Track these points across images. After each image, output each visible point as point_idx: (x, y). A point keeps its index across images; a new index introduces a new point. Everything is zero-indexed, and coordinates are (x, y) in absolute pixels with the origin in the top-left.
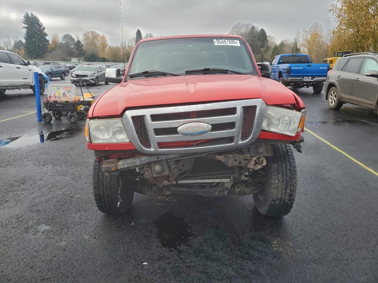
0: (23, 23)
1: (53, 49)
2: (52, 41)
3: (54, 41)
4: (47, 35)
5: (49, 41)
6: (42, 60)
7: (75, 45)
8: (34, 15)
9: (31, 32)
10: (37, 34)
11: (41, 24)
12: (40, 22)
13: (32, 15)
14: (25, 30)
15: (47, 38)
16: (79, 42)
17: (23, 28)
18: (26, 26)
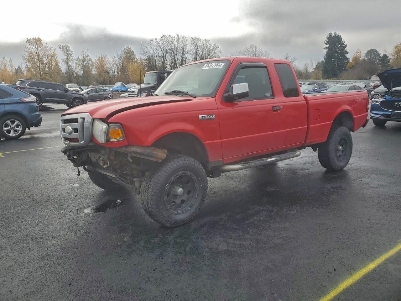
0: (325, 44)
1: (352, 67)
2: (353, 58)
3: (356, 59)
4: (348, 53)
5: (349, 59)
6: (334, 80)
7: (380, 60)
8: (338, 34)
9: (331, 52)
10: (337, 53)
11: (343, 42)
12: (343, 40)
13: (335, 34)
14: (326, 50)
15: (348, 56)
16: (385, 56)
17: (324, 48)
18: (327, 46)
